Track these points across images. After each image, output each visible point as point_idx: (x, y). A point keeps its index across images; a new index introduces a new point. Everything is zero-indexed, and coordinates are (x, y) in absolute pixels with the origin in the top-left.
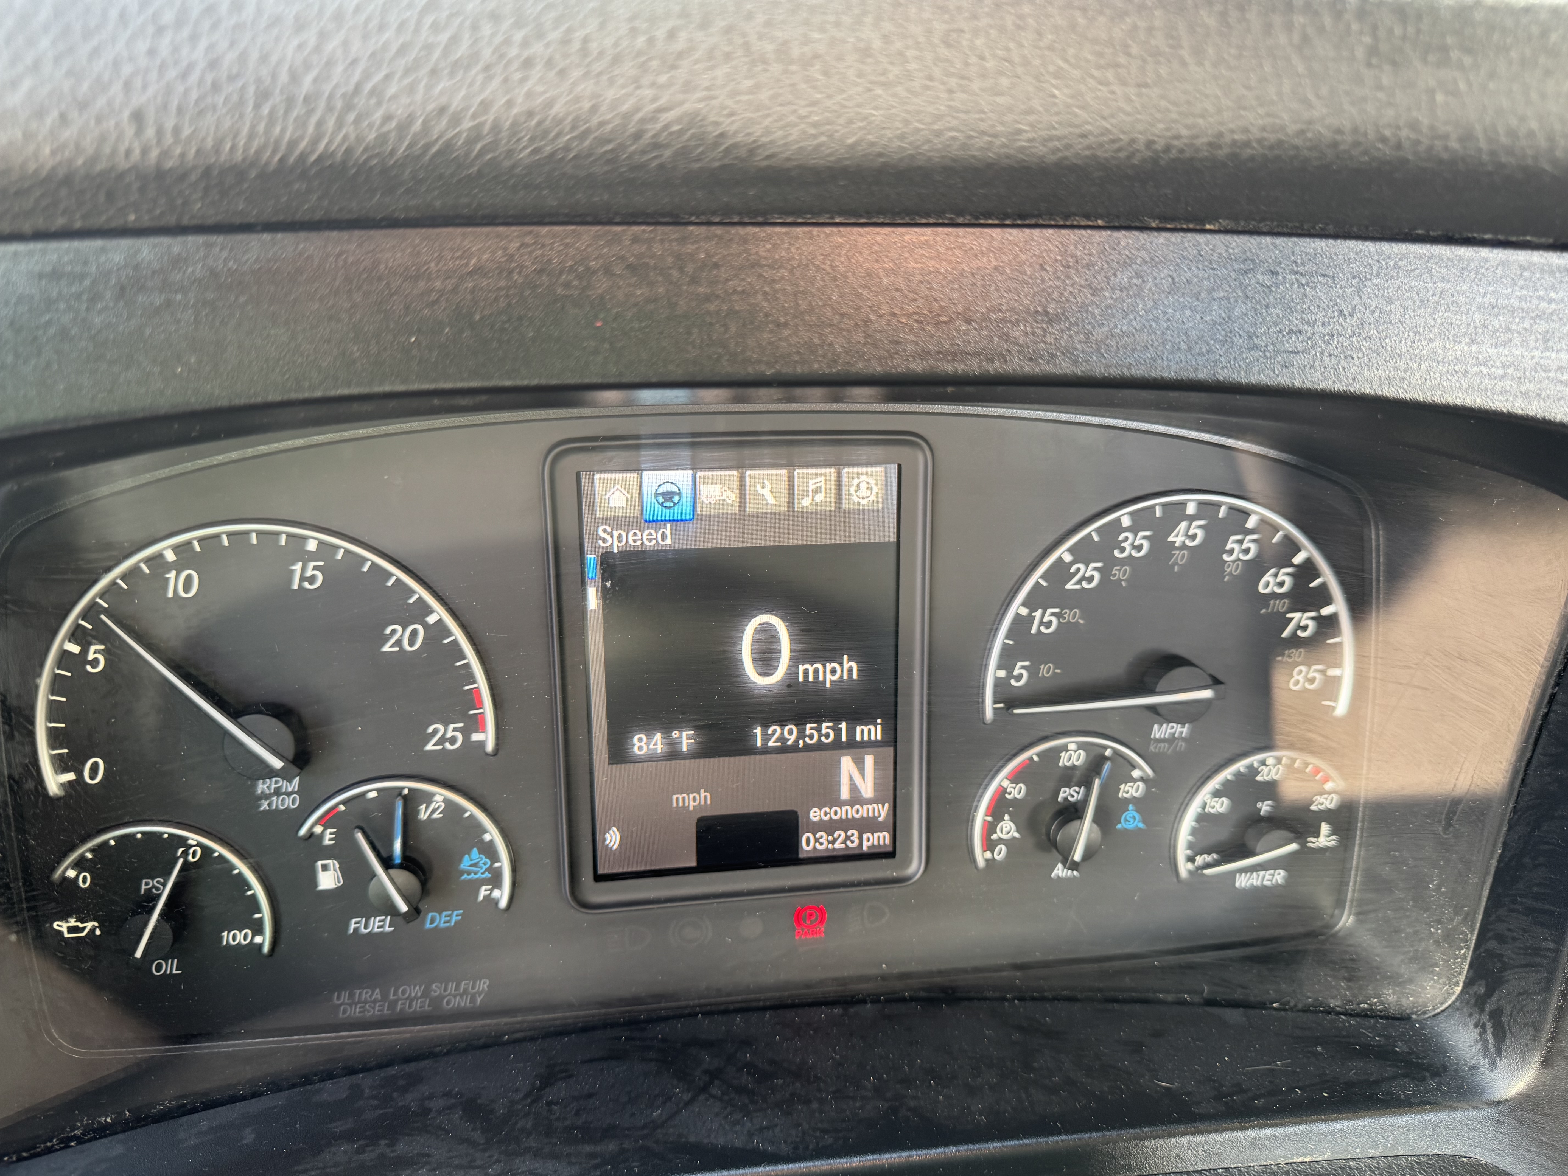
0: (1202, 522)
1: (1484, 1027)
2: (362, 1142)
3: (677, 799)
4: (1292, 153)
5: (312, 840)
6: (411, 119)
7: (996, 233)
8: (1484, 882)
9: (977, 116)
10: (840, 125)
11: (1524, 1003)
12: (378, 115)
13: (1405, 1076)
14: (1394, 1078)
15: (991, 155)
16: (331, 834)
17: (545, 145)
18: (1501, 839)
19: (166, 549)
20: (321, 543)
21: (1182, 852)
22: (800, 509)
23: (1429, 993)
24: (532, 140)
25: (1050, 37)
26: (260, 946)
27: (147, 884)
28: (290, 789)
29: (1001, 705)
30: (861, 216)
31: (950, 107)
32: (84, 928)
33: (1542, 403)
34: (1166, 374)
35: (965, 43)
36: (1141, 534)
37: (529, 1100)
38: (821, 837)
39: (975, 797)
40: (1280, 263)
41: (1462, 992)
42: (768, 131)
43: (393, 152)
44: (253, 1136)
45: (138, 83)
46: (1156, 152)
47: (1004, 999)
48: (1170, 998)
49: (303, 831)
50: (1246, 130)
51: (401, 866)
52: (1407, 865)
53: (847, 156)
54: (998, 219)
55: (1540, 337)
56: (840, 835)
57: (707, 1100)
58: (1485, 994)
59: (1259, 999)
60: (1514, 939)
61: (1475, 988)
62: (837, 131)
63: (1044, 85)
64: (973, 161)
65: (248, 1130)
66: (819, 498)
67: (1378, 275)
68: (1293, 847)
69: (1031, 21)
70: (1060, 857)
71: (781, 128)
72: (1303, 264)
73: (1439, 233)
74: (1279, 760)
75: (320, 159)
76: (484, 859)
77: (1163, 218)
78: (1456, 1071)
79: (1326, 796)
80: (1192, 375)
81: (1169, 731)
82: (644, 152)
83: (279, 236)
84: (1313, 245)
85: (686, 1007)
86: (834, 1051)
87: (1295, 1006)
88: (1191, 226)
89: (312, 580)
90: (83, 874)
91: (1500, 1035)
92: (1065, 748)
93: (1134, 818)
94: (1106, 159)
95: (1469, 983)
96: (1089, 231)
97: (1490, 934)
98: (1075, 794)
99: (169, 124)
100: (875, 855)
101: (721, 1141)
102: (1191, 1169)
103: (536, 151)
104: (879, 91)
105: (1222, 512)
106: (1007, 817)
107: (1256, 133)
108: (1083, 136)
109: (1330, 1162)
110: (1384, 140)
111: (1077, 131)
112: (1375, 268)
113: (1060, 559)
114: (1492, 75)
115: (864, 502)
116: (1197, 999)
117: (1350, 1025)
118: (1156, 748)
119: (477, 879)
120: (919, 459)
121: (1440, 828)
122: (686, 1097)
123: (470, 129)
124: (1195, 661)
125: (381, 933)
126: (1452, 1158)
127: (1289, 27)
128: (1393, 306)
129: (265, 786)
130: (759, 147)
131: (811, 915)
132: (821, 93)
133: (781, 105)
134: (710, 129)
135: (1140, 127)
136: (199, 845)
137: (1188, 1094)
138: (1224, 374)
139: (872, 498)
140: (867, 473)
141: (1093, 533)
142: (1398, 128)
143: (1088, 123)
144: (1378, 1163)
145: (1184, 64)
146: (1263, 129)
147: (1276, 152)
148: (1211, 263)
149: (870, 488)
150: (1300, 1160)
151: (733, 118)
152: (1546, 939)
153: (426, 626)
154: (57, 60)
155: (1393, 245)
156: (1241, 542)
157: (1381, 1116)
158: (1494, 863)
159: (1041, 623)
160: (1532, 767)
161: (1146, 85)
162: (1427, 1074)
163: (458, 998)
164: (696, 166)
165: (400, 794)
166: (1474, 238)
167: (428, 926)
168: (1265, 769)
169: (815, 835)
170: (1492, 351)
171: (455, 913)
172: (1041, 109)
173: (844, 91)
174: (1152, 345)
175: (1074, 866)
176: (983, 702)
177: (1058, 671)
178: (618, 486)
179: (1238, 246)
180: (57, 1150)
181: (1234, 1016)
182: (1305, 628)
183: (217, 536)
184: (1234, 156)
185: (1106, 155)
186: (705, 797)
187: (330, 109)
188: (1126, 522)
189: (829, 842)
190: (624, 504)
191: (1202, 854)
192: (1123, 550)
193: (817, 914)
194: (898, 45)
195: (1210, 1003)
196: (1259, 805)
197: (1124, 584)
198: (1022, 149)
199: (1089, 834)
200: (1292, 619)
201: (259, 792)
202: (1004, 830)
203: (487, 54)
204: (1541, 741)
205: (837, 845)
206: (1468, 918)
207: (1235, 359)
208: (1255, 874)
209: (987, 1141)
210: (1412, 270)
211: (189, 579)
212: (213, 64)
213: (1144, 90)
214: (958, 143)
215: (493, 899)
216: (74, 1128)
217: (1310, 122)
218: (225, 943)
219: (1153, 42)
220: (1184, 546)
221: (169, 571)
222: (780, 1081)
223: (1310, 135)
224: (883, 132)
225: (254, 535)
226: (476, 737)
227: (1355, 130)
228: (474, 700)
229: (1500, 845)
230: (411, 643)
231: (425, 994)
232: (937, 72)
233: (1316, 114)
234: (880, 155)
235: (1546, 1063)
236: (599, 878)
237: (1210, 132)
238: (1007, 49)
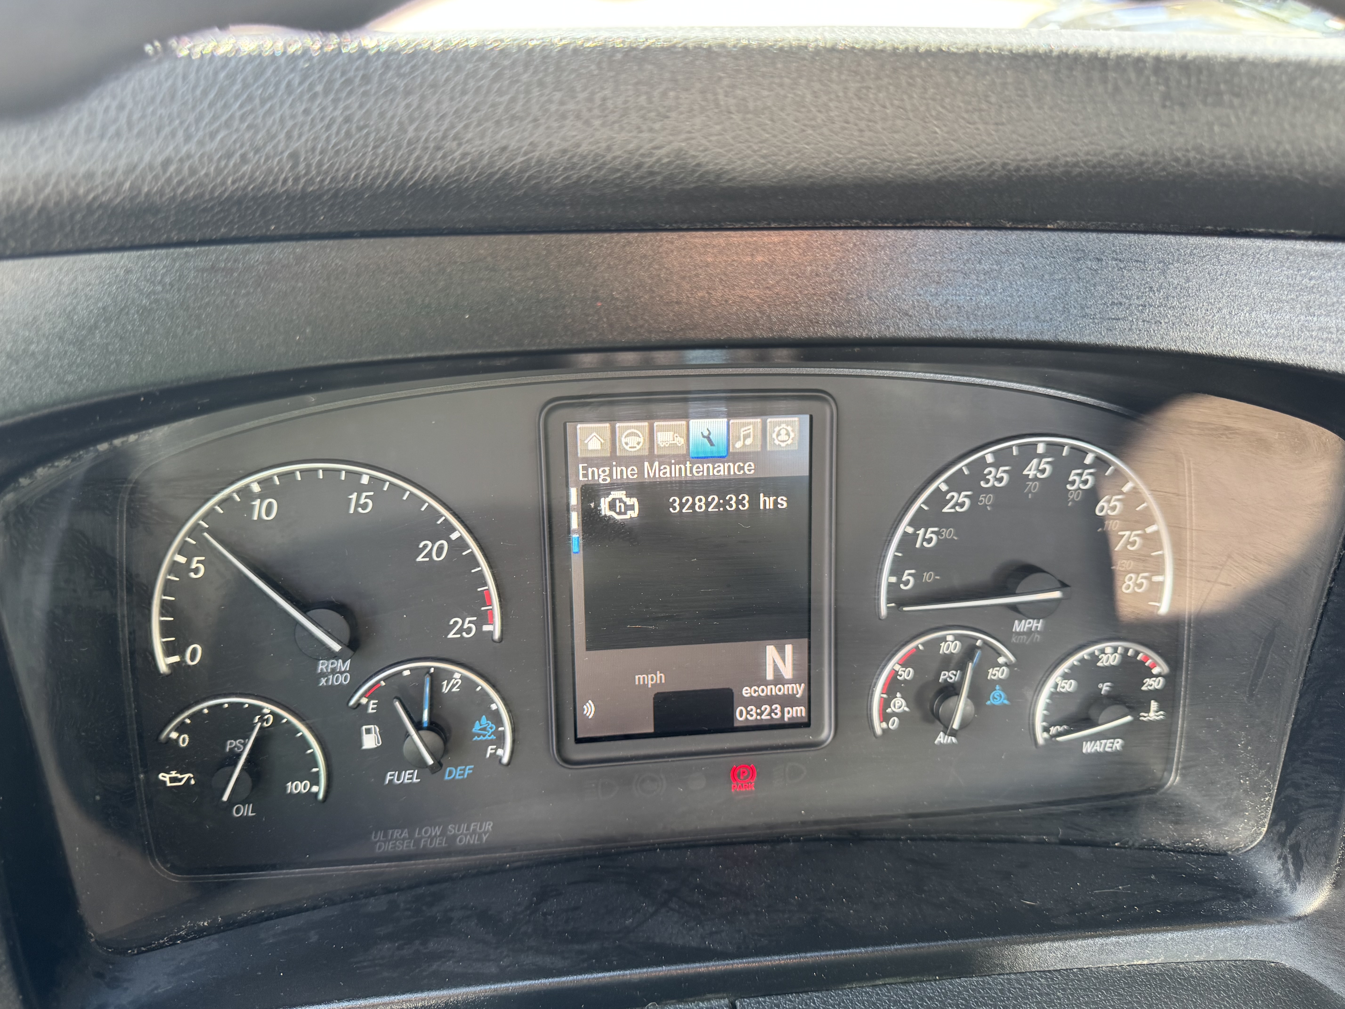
0: (1050, 459)
1: (1285, 858)
2: (401, 942)
3: (639, 678)
4: (1109, 170)
5: (359, 708)
6: (481, 155)
7: (891, 232)
8: (1282, 742)
9: (881, 148)
10: (783, 156)
11: (1316, 837)
12: (457, 154)
13: (1223, 897)
14: (1213, 899)
15: (890, 175)
16: (374, 704)
17: (574, 174)
18: (1295, 707)
19: (253, 483)
20: (372, 478)
21: (1039, 724)
22: (735, 451)
23: (1241, 834)
24: (565, 169)
25: (932, 90)
26: (316, 794)
27: (231, 744)
28: (343, 669)
29: (893, 605)
30: (790, 222)
31: (861, 142)
32: (183, 778)
33: (1307, 356)
34: (1019, 337)
35: (871, 96)
36: (1002, 469)
37: (528, 912)
38: (752, 710)
39: (874, 675)
40: (1104, 252)
41: (1267, 832)
42: (730, 162)
43: (467, 179)
44: (317, 937)
45: (296, 133)
46: (1009, 171)
47: (899, 839)
48: (1032, 838)
49: (352, 702)
50: (1075, 155)
51: (428, 729)
52: (1219, 728)
53: (786, 178)
54: (892, 223)
55: (1304, 305)
56: (766, 709)
57: (668, 912)
58: (1285, 832)
59: (1103, 839)
60: (1307, 785)
61: (1278, 828)
62: (780, 160)
63: (928, 125)
64: (876, 179)
65: (313, 932)
66: (749, 441)
67: (1178, 261)
68: (1128, 718)
69: (919, 80)
70: (942, 727)
71: (740, 159)
72: (1121, 253)
73: (1225, 228)
74: (1115, 650)
75: (415, 184)
76: (491, 725)
77: (1015, 220)
78: (1264, 894)
79: (1154, 679)
80: (1039, 337)
81: (1027, 626)
82: (642, 178)
83: (372, 240)
84: (1128, 239)
85: (647, 845)
86: (766, 877)
87: (1133, 845)
88: (1036, 226)
89: (365, 506)
90: (182, 736)
91: (1299, 865)
92: (944, 639)
93: (1000, 696)
94: (973, 177)
95: (1272, 824)
96: (960, 231)
97: (1289, 783)
98: (953, 677)
99: (315, 162)
100: (794, 725)
101: (680, 942)
102: (1051, 968)
103: (567, 178)
104: (810, 131)
105: (1065, 451)
106: (898, 695)
107: (1082, 157)
108: (957, 161)
109: (1163, 964)
110: (1177, 160)
111: (953, 157)
112: (1176, 255)
113: (938, 489)
114: (1254, 112)
115: (783, 445)
116: (1053, 839)
117: (1178, 859)
118: (1016, 640)
119: (486, 740)
120: (826, 411)
121: (1245, 699)
122: (651, 910)
123: (521, 162)
124: (1046, 569)
125: (411, 783)
126: (1263, 963)
127: (1105, 81)
128: (1190, 283)
129: (324, 667)
130: (725, 172)
131: (744, 772)
132: (768, 133)
133: (741, 142)
134: (690, 160)
135: (998, 153)
136: (272, 713)
137: (1048, 910)
138: (1063, 337)
139: (790, 442)
140: (785, 422)
141: (964, 468)
142: (1187, 151)
143: (960, 151)
144: (1202, 966)
145: (1029, 108)
146: (1088, 153)
147: (1098, 170)
148: (1051, 253)
149: (788, 434)
150: (1139, 962)
151: (706, 153)
152: (1331, 784)
153: (449, 541)
154: (243, 118)
155: (1189, 238)
156: (1080, 475)
157: (1203, 928)
158: (1289, 726)
159: (924, 539)
160: (1317, 646)
161: (1003, 124)
162: (1240, 896)
163: (468, 837)
164: (678, 187)
165: (428, 672)
166: (1252, 232)
167: (447, 778)
168: (1104, 657)
169: (746, 709)
170: (1268, 316)
171: (468, 767)
172: (926, 141)
173: (785, 132)
174: (1009, 315)
175: (953, 733)
176: (879, 599)
177: (938, 577)
178: (594, 434)
179: (1072, 241)
180: (167, 946)
181: (1083, 852)
182: (1134, 543)
183: (293, 473)
184: (1067, 173)
185: (974, 174)
186: (661, 677)
187: (425, 149)
188: (990, 459)
189: (758, 714)
190: (599, 448)
191: (1055, 726)
192: (987, 481)
193: (748, 772)
194: (825, 98)
195: (1064, 842)
196: (1100, 686)
197: (989, 508)
198: (911, 172)
199: (964, 709)
200: (1123, 536)
201: (319, 671)
202: (897, 705)
203: (535, 110)
204: (1322, 626)
205: (764, 717)
206: (1270, 771)
207: (1072, 324)
208: (1098, 742)
209: (889, 944)
210: (1204, 256)
211: (270, 506)
212: (348, 120)
213: (1000, 127)
214: (866, 167)
215: (498, 756)
216: (180, 929)
217: (1122, 148)
218: (289, 791)
219: (1007, 93)
220: (1036, 478)
221: (254, 500)
222: (724, 899)
223: (1122, 157)
224: (812, 160)
225: (321, 472)
226: (486, 628)
227: (1155, 153)
228: (485, 599)
229: (1294, 711)
230: (439, 555)
231: (443, 833)
232: (851, 118)
233: (1126, 142)
234: (810, 177)
235: (1336, 885)
236: (579, 741)
237: (1049, 156)
238: (902, 100)
